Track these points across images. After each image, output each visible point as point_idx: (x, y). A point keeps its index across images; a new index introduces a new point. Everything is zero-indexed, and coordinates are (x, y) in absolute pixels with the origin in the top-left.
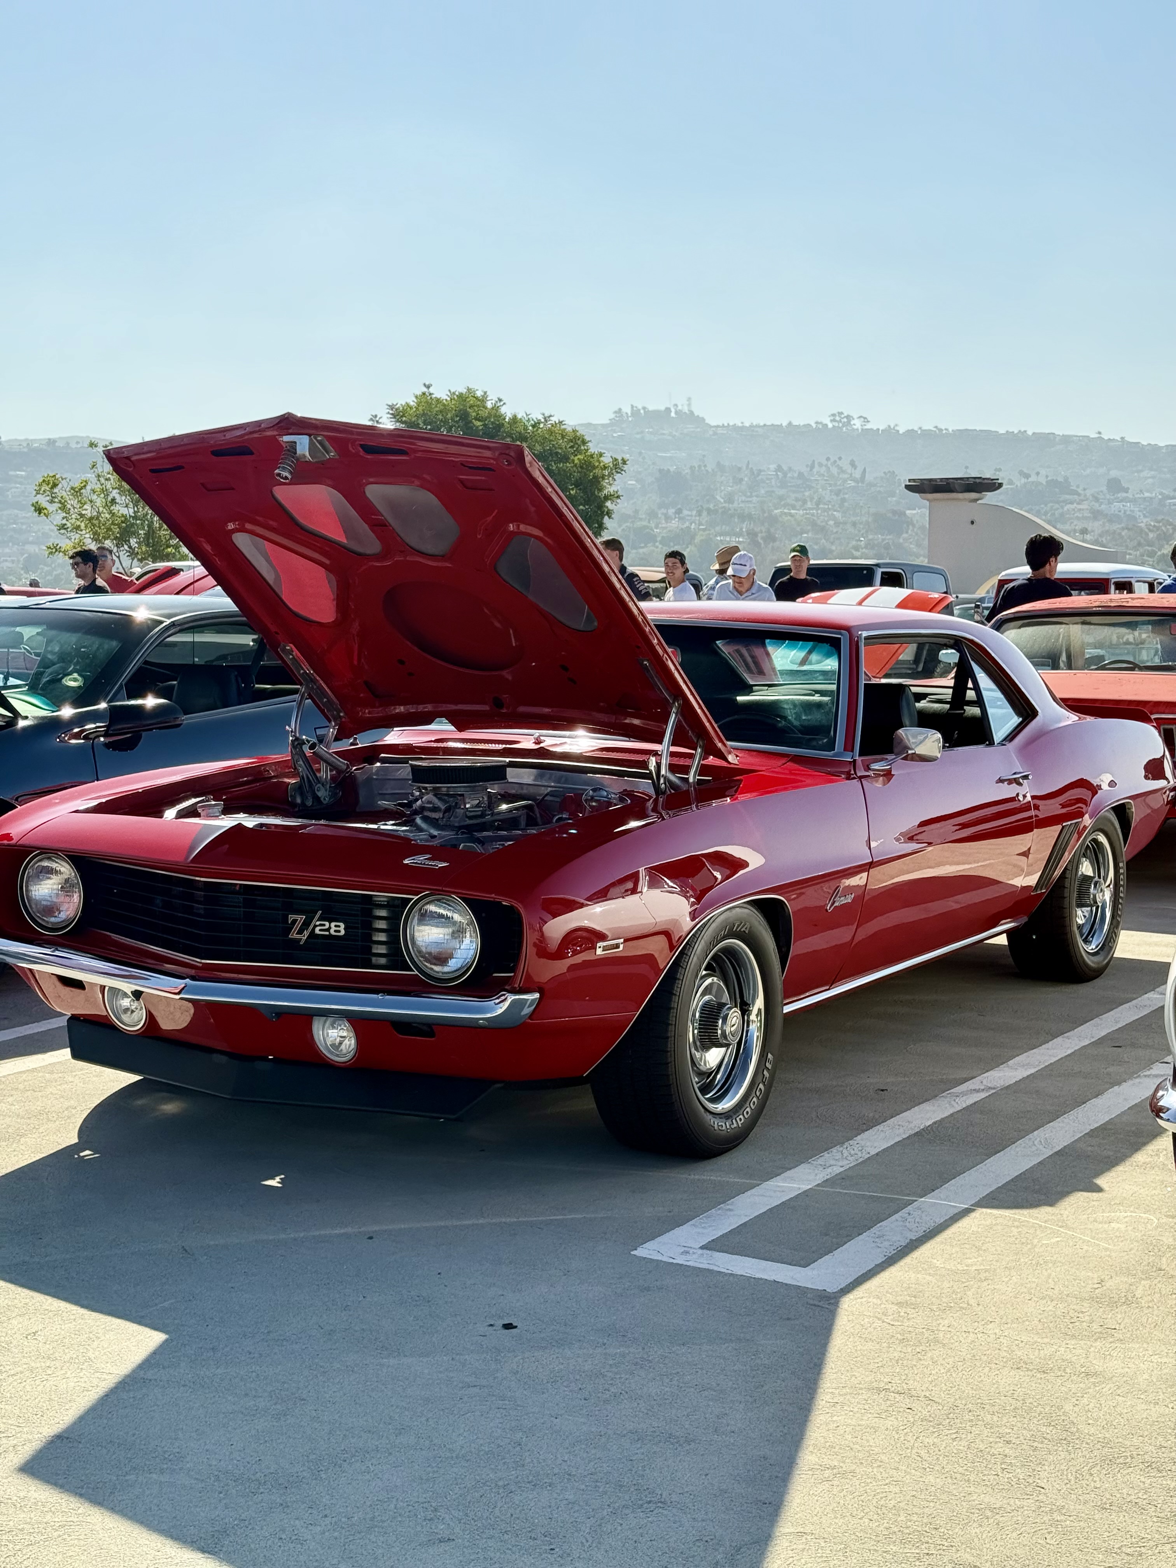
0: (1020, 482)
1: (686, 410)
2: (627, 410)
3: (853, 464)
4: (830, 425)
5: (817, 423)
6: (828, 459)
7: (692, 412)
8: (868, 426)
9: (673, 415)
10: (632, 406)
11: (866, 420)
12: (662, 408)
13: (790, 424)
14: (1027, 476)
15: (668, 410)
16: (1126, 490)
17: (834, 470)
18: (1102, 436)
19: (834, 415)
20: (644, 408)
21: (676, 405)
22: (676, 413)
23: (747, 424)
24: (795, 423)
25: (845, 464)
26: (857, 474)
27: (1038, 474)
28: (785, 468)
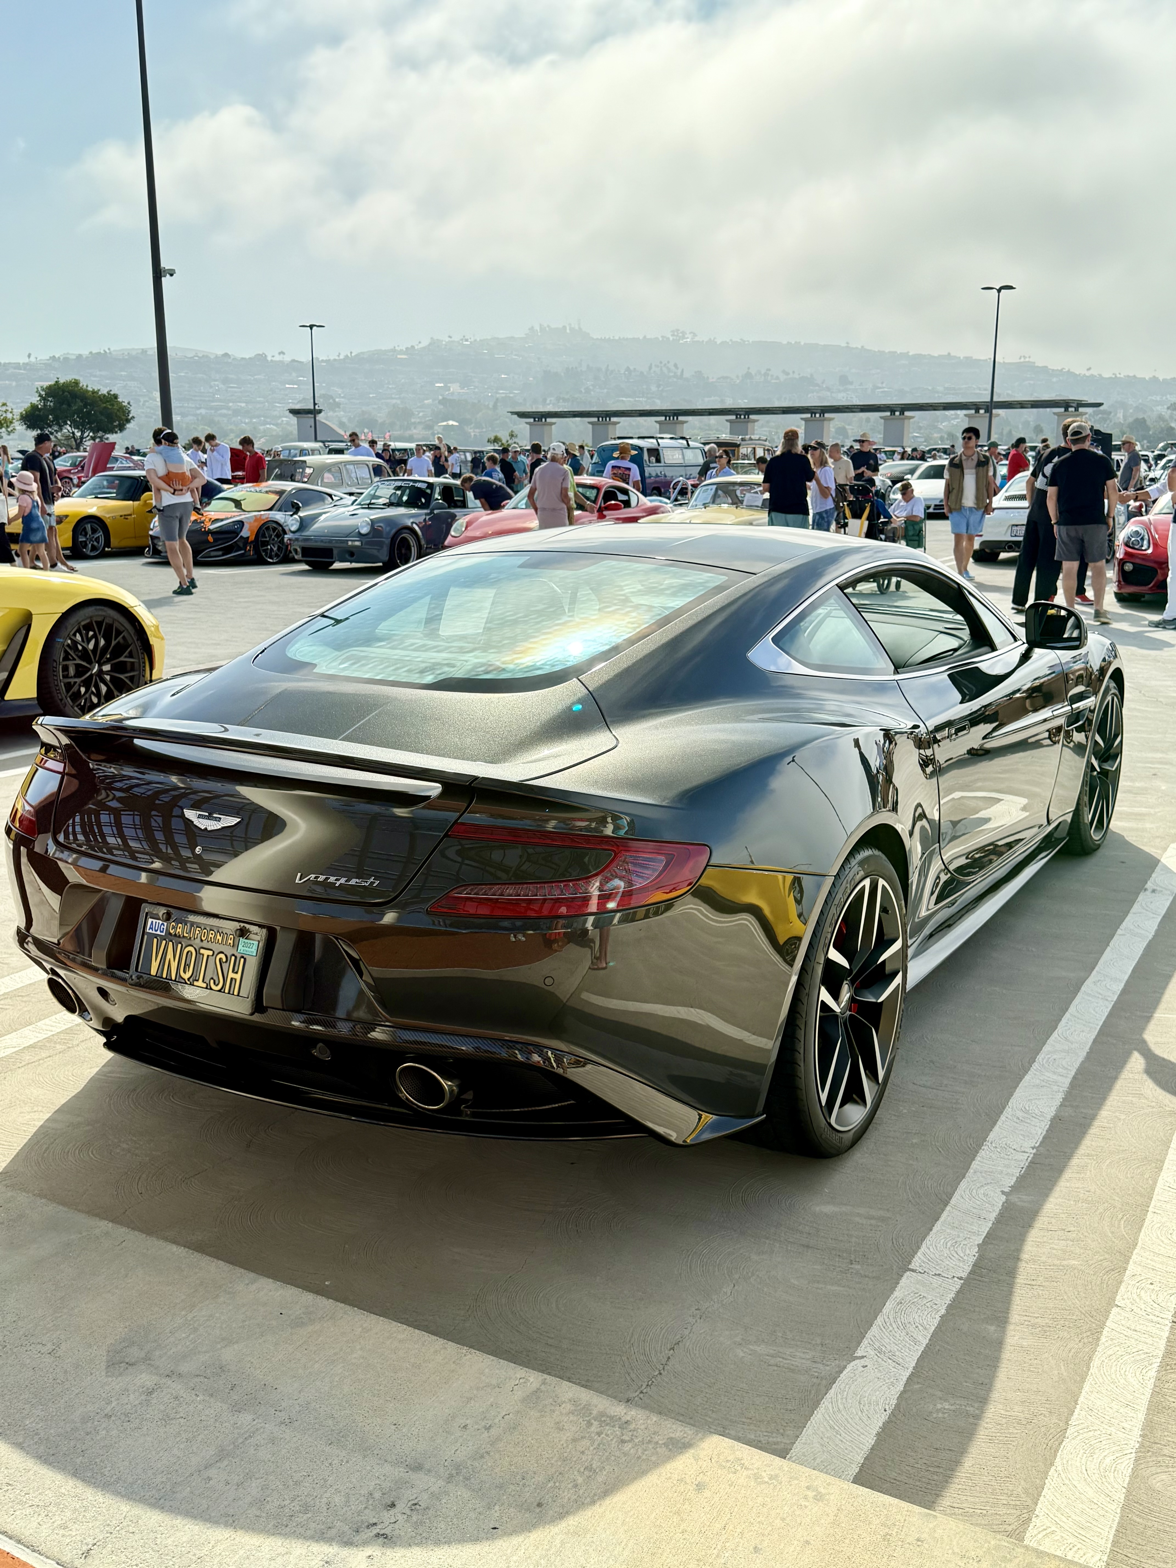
0: (783, 377)
1: (577, 327)
2: (537, 328)
3: (676, 366)
4: (671, 339)
5: (662, 337)
6: (661, 363)
7: (580, 328)
8: (696, 339)
9: (568, 331)
10: (541, 325)
11: (695, 335)
12: (561, 326)
13: (645, 337)
14: (788, 374)
15: (564, 327)
16: (851, 383)
17: (664, 369)
18: (850, 345)
19: (673, 331)
20: (548, 326)
21: (570, 324)
22: (570, 329)
23: (617, 338)
24: (648, 337)
25: (671, 365)
26: (679, 372)
27: (794, 372)
28: (632, 368)
